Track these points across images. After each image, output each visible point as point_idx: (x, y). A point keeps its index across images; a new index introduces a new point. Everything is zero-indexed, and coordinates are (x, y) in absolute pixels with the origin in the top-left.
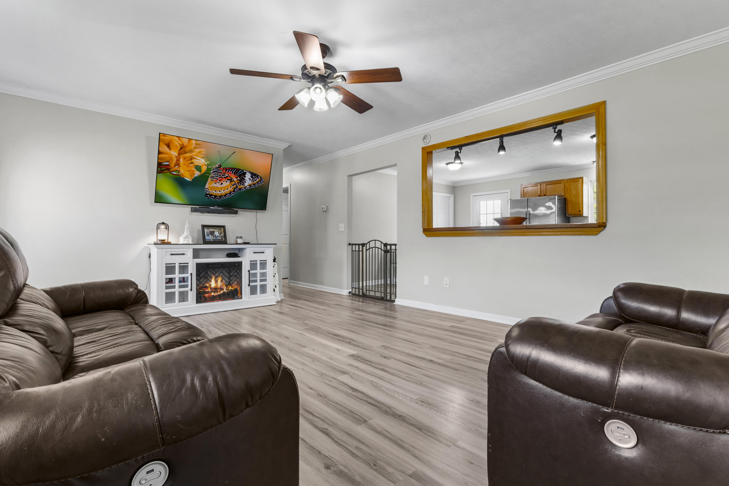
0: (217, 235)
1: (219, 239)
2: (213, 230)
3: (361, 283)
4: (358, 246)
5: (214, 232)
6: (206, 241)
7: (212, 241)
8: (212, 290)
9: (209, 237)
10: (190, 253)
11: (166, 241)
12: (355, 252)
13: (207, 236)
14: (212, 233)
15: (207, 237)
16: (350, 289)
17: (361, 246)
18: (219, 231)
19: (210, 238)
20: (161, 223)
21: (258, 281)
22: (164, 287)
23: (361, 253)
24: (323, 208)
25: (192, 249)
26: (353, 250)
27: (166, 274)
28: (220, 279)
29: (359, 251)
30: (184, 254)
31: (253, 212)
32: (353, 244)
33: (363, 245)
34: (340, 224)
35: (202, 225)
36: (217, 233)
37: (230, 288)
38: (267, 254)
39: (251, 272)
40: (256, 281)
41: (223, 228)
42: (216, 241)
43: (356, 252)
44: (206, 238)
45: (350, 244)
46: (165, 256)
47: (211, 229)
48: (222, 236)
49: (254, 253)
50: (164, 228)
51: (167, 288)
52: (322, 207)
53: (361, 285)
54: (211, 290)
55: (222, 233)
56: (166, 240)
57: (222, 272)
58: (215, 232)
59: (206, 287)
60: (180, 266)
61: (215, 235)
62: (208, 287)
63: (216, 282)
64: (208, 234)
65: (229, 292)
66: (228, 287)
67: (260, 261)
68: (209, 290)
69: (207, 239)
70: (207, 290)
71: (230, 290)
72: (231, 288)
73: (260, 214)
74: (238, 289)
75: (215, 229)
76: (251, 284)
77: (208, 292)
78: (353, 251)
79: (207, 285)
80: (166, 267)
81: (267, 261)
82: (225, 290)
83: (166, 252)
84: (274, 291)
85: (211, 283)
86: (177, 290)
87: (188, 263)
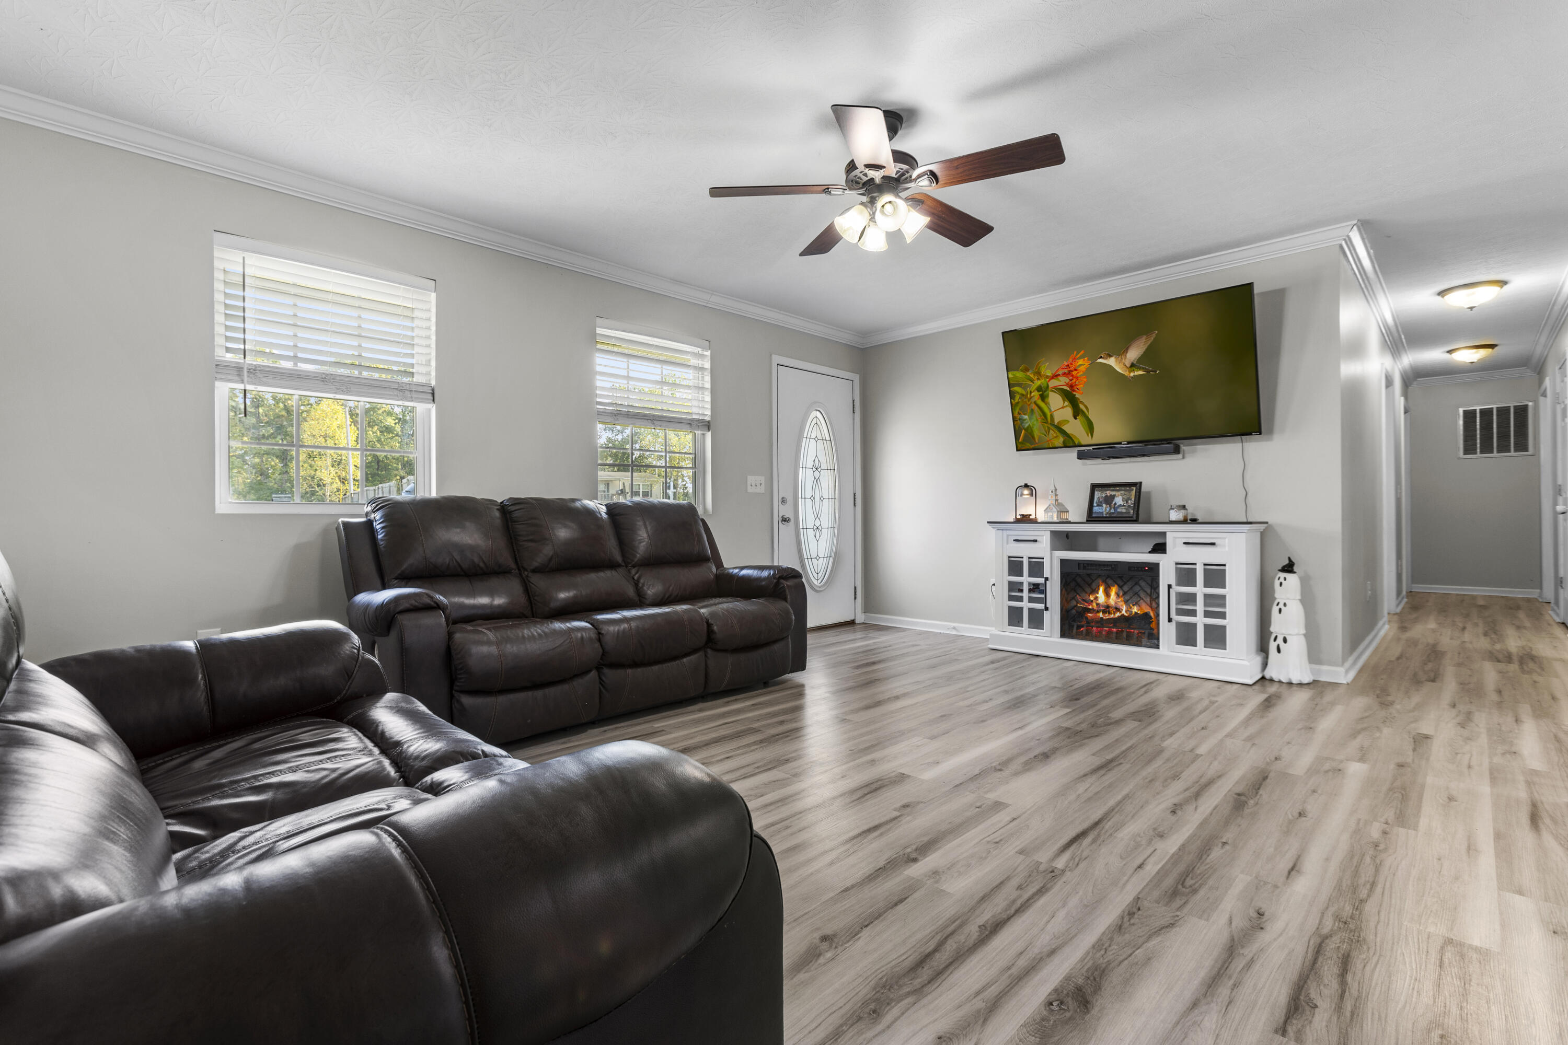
0: (1118, 504)
1: (1121, 513)
2: (1113, 493)
5: (1113, 497)
6: (1094, 515)
7: (1104, 516)
8: (1100, 607)
9: (1100, 507)
10: (1045, 539)
11: (1032, 517)
13: (1098, 505)
14: (1109, 500)
15: (1098, 508)
18: (1125, 495)
19: (1101, 511)
20: (1024, 486)
21: (1200, 613)
22: (1006, 597)
25: (1049, 533)
27: (1011, 575)
28: (1114, 591)
30: (1036, 541)
31: (1235, 442)
35: (1091, 484)
36: (1119, 500)
38: (1227, 549)
41: (1134, 488)
42: (1115, 515)
44: (1093, 511)
46: (1007, 543)
47: (1108, 492)
48: (1129, 506)
49: (1187, 543)
50: (1028, 495)
51: (1011, 598)
55: (1131, 500)
56: (1030, 515)
58: (1116, 498)
59: (1086, 601)
60: (1030, 562)
61: (1115, 504)
62: (1092, 601)
63: (1107, 595)
64: (1101, 502)
65: (1133, 618)
66: (1131, 608)
67: (1205, 565)
68: (1095, 606)
69: (1095, 512)
70: (1090, 607)
71: (1134, 613)
72: (1136, 611)
73: (1254, 447)
74: (1152, 617)
75: (1118, 491)
77: (1093, 609)
79: (1092, 598)
80: (1010, 561)
81: (1227, 568)
82: (1124, 612)
83: (1008, 536)
84: (1279, 650)
85: (1097, 595)
86: (1026, 605)
87: (1043, 558)
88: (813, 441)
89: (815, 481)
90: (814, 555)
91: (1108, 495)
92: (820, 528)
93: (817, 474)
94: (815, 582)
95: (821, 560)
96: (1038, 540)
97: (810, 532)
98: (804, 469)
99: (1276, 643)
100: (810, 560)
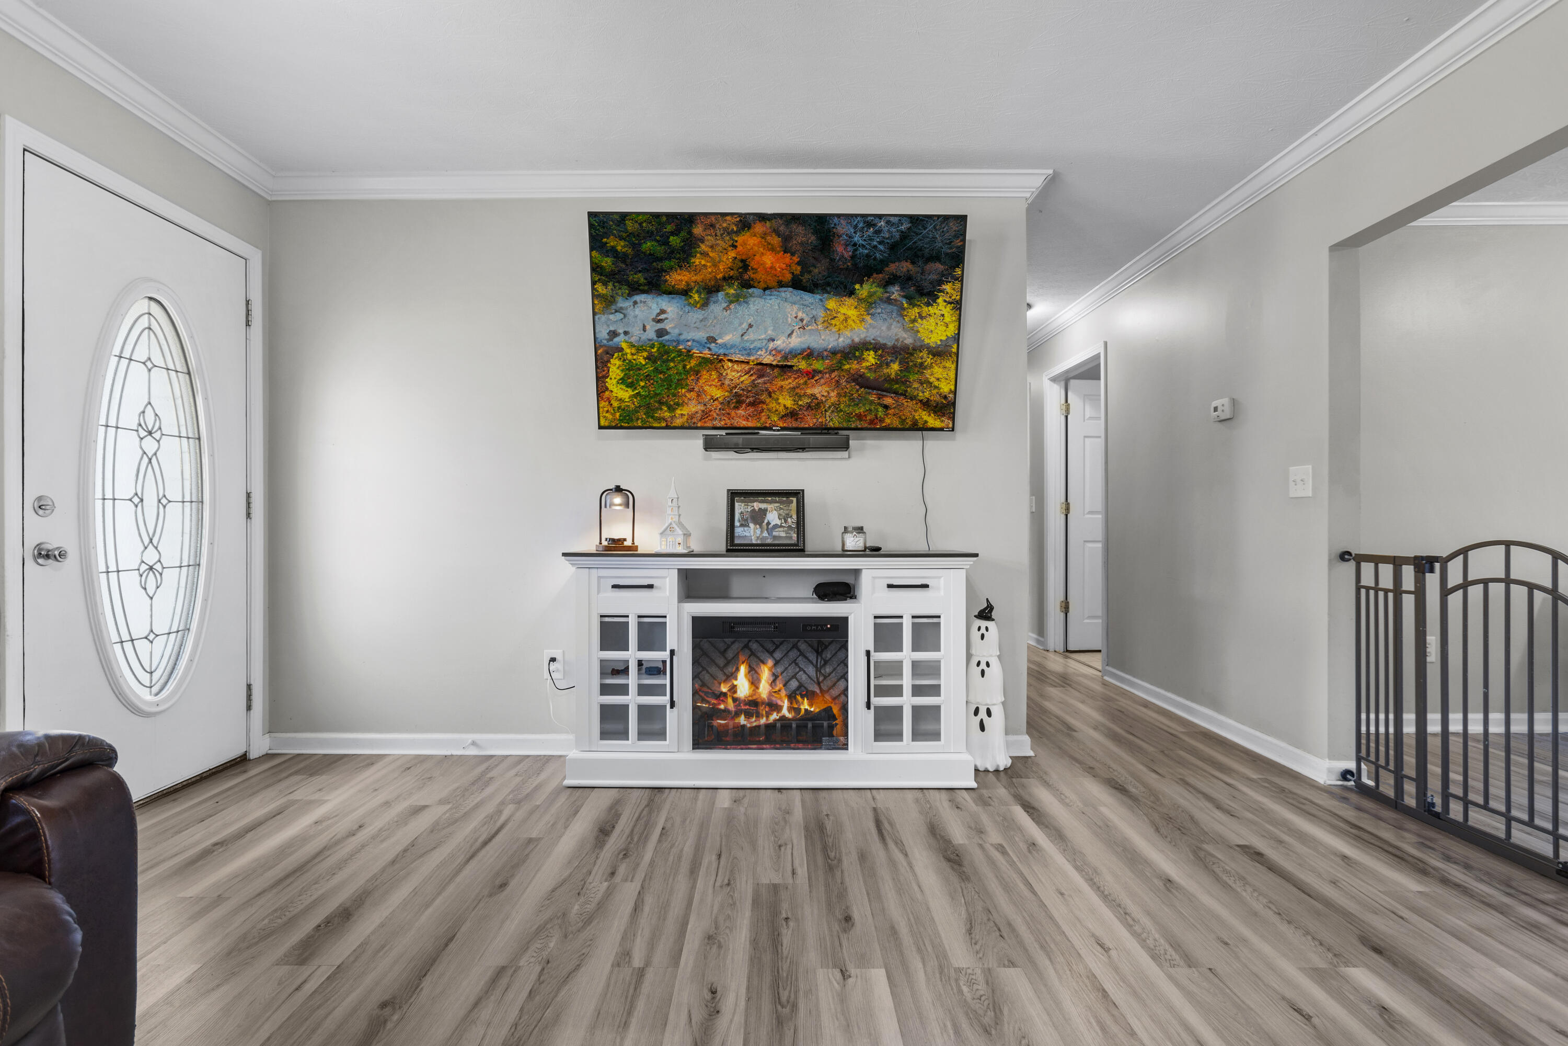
2: (763, 506)
3: (1409, 718)
4: (1391, 566)
5: (764, 512)
6: (737, 541)
7: (754, 542)
8: (739, 705)
9: (746, 529)
10: (669, 584)
12: (1372, 592)
13: (742, 525)
14: (758, 517)
15: (742, 529)
16: (1346, 758)
17: (1408, 572)
18: (781, 509)
20: (611, 490)
21: (907, 690)
22: (597, 688)
23: (1408, 602)
24: (1216, 409)
25: (677, 570)
26: (1363, 583)
27: (603, 647)
28: (765, 674)
29: (1398, 591)
30: (650, 587)
31: (912, 440)
32: (1360, 559)
33: (1424, 564)
34: (1292, 469)
35: (728, 490)
36: (773, 517)
37: (805, 705)
38: (942, 593)
39: (877, 656)
40: (897, 691)
41: (795, 500)
43: (1381, 594)
44: (736, 535)
45: (1344, 556)
46: (599, 592)
47: (755, 504)
48: (790, 527)
49: (890, 586)
50: (620, 505)
51: (605, 690)
52: (1214, 404)
53: (1409, 728)
54: (735, 706)
55: (791, 517)
56: (625, 540)
57: (795, 646)
58: (768, 515)
59: (722, 696)
60: (640, 625)
61: (768, 523)
62: (725, 694)
63: (754, 683)
64: (746, 520)
65: (802, 719)
66: (797, 702)
67: (913, 617)
68: (731, 705)
69: (739, 537)
70: (722, 707)
71: (803, 711)
72: (807, 707)
73: (936, 446)
74: (836, 710)
75: (770, 502)
76: (876, 701)
77: (726, 711)
78: (1363, 591)
79: (724, 689)
80: (602, 624)
81: (942, 620)
82: (785, 712)
83: (599, 578)
84: (982, 728)
85: (735, 683)
86: (632, 700)
87: (665, 617)
88: (137, 370)
89: (146, 460)
90: (140, 629)
91: (757, 509)
92: (158, 567)
93: (150, 445)
94: (145, 695)
95: (160, 642)
96: (655, 585)
97: (130, 581)
98: (112, 431)
99: (978, 718)
100: (128, 646)
